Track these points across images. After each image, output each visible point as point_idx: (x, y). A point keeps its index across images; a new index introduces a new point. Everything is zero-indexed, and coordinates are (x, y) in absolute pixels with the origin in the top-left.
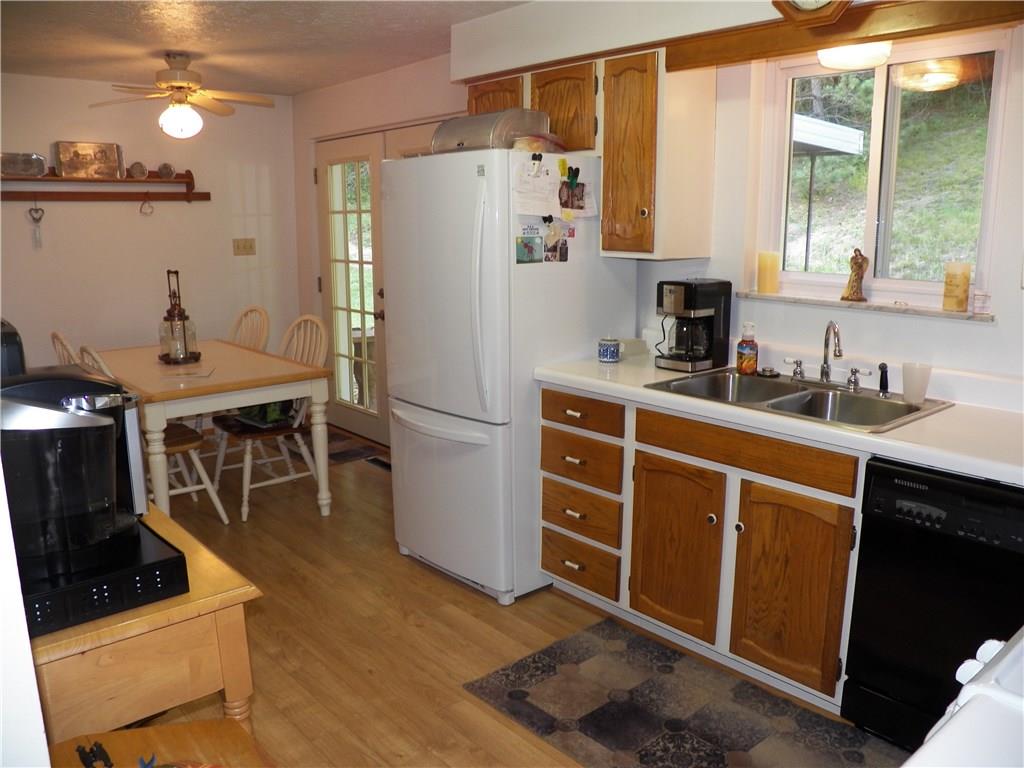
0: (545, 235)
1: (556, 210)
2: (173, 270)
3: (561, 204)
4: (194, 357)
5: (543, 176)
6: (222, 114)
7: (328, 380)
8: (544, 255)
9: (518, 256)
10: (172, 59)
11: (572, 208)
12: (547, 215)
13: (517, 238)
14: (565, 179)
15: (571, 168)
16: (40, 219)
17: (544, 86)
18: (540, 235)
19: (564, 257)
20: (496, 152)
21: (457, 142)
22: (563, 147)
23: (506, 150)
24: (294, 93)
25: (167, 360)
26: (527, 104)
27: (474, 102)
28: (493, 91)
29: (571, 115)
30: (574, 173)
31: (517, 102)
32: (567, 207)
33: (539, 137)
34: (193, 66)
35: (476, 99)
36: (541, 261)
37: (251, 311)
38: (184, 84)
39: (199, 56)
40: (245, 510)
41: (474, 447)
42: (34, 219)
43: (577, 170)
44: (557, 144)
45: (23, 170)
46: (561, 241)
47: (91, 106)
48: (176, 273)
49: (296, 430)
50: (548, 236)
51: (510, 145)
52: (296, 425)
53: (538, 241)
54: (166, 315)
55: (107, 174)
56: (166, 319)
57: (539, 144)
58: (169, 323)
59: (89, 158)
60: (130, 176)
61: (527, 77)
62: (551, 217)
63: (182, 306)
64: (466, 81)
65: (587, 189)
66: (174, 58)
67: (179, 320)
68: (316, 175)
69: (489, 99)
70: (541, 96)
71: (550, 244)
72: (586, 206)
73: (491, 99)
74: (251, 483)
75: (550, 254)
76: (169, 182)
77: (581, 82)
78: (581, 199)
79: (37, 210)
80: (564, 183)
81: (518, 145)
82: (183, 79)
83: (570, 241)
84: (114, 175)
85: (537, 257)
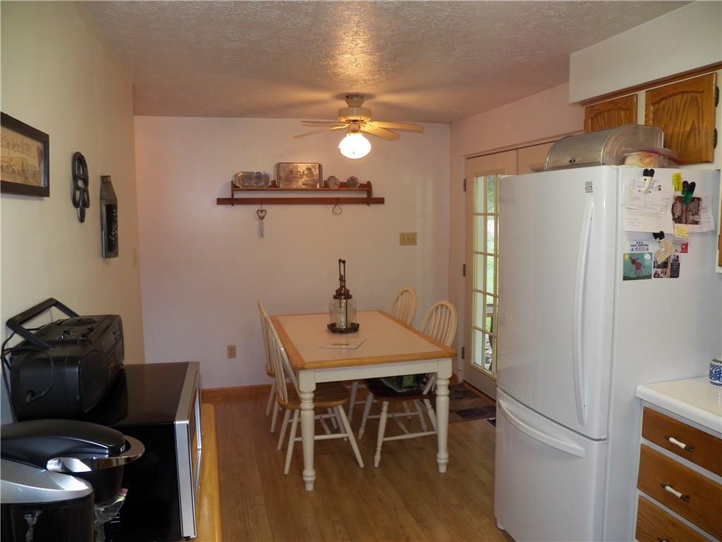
0: (654, 252)
1: (667, 226)
2: (343, 259)
3: (673, 220)
4: (354, 328)
5: (655, 193)
6: (390, 139)
7: (453, 360)
8: (653, 271)
9: (625, 273)
10: (350, 100)
11: (686, 223)
12: (657, 231)
13: (624, 255)
14: (679, 194)
15: (685, 183)
16: (264, 217)
17: (659, 102)
18: (650, 251)
19: (675, 274)
20: (605, 168)
21: (568, 160)
22: (677, 161)
23: (616, 167)
24: (450, 121)
25: (333, 329)
26: (641, 120)
27: (590, 121)
28: (608, 111)
29: (688, 129)
30: (689, 187)
31: (631, 119)
32: (680, 222)
33: (652, 152)
34: (366, 104)
35: (592, 119)
36: (649, 277)
37: (406, 291)
38: (358, 118)
39: (369, 96)
40: (378, 457)
41: (568, 456)
42: (260, 217)
43: (693, 185)
44: (670, 159)
45: (255, 184)
46: (672, 257)
47: (296, 137)
48: (344, 262)
49: (426, 397)
50: (658, 252)
51: (622, 161)
52: (425, 393)
53: (647, 257)
54: (335, 293)
55: (311, 185)
56: (335, 297)
57: (652, 159)
58: (338, 300)
59: (299, 174)
60: (326, 186)
61: (642, 95)
62: (662, 233)
63: (347, 287)
64: (583, 103)
65: (703, 204)
66: (352, 98)
67: (344, 299)
68: (465, 185)
69: (604, 118)
70: (656, 113)
71: (660, 261)
72: (702, 221)
73: (606, 118)
74: (385, 436)
75: (659, 271)
76: (355, 190)
77: (699, 96)
78: (697, 214)
79: (262, 211)
80: (678, 199)
81: (629, 161)
82: (357, 115)
83: (683, 257)
84: (316, 186)
85: (645, 273)
